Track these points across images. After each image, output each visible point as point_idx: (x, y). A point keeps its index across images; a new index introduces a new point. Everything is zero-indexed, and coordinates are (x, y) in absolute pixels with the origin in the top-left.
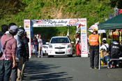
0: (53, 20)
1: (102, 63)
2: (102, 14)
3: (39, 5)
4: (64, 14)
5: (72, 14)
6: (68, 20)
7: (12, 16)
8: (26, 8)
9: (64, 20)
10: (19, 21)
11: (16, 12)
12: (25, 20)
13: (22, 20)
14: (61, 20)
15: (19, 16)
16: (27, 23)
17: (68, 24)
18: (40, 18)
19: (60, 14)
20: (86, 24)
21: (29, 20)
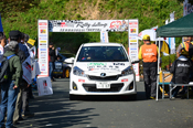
0: (84, 22)
2: (163, 13)
4: (102, 12)
5: (115, 13)
6: (109, 22)
7: (19, 14)
8: (42, 2)
9: (103, 22)
10: (30, 22)
11: (26, 8)
12: (40, 21)
13: (36, 21)
14: (97, 22)
15: (30, 15)
16: (43, 25)
17: (108, 28)
18: (64, 18)
19: (96, 12)
20: (137, 29)
21: (46, 21)
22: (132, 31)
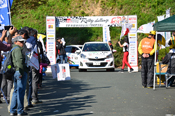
0: (88, 18)
1: (158, 80)
2: (160, 9)
4: (104, 9)
5: (116, 10)
6: (110, 18)
7: (30, 11)
8: (50, 1)
9: (105, 18)
10: (39, 19)
11: (35, 6)
12: (48, 18)
13: (44, 18)
14: (99, 18)
15: (39, 11)
16: (50, 21)
17: (109, 23)
18: (69, 14)
19: (98, 9)
20: (136, 24)
21: (54, 18)
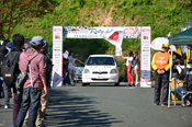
0: (98, 28)
1: (173, 97)
2: (175, 20)
3: (77, 4)
4: (115, 19)
5: (128, 20)
7: (35, 19)
8: (57, 9)
10: (44, 28)
11: (40, 14)
12: (55, 27)
13: (50, 27)
14: (110, 29)
15: (45, 20)
16: (57, 31)
18: (78, 24)
19: (109, 19)
20: (149, 36)
21: (61, 28)
22: (145, 38)
